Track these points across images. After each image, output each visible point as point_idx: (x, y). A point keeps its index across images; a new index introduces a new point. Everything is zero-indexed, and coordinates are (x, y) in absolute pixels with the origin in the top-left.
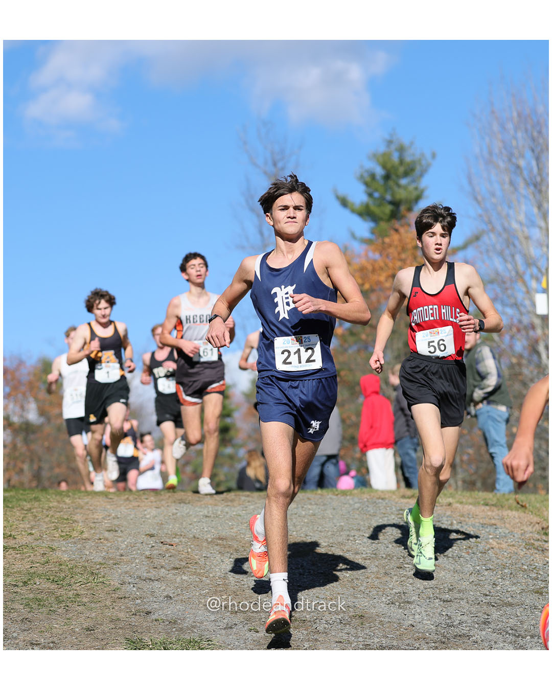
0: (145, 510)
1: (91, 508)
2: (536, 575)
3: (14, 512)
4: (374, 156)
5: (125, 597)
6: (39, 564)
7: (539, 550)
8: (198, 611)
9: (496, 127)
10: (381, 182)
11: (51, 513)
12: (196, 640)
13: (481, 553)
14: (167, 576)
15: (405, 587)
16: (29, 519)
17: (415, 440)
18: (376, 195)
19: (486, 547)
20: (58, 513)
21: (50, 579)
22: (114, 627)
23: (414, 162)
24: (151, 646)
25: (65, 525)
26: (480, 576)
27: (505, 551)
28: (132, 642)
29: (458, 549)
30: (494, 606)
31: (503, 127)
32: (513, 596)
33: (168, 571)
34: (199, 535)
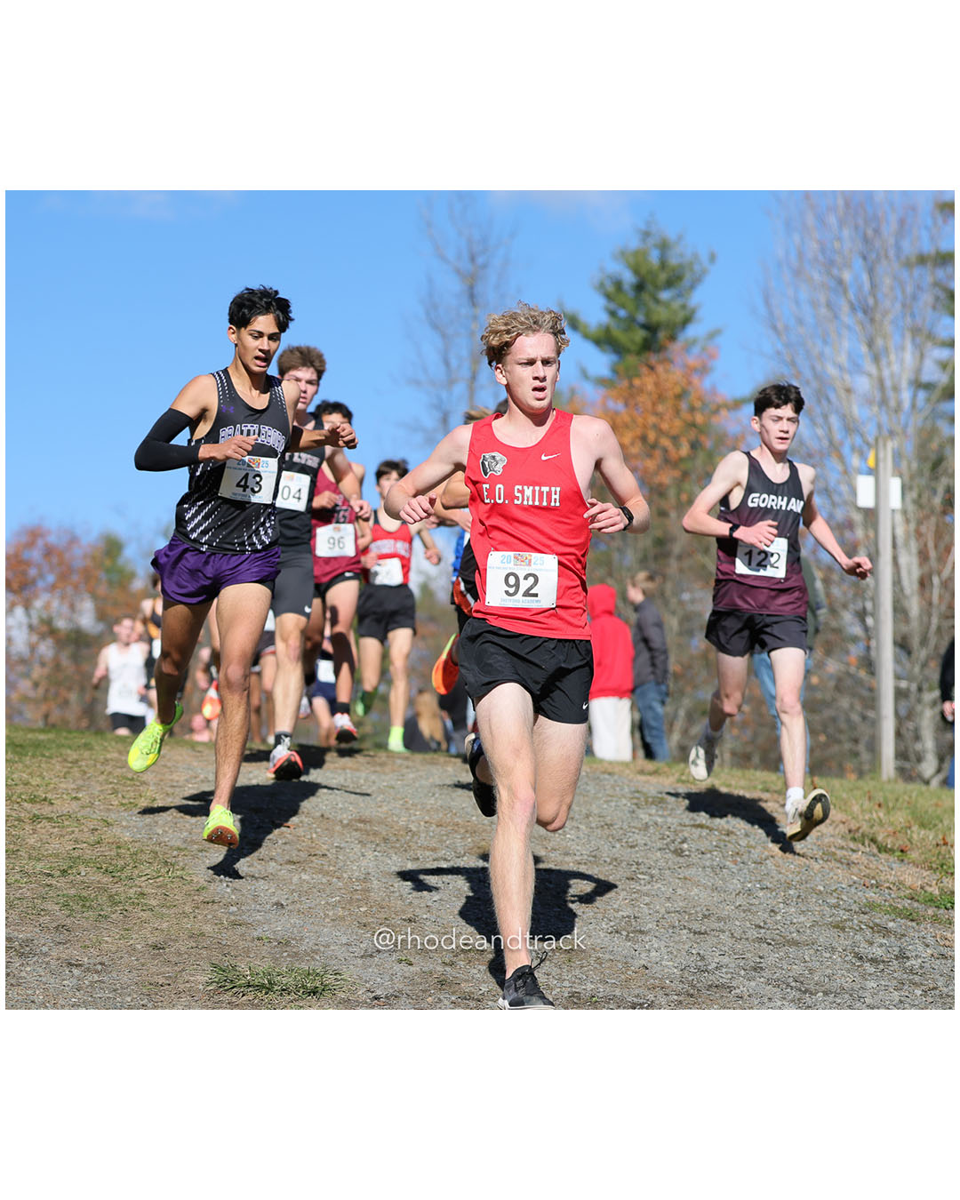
0: (250, 772)
1: (169, 764)
2: (836, 900)
3: (54, 764)
4: (622, 255)
5: (213, 902)
6: (85, 845)
7: (842, 863)
8: (322, 928)
9: (810, 220)
10: (631, 294)
11: (108, 768)
12: (318, 971)
13: (755, 863)
14: (279, 873)
15: (636, 909)
16: (74, 776)
17: (663, 688)
18: (622, 313)
19: (763, 853)
20: (119, 770)
21: (102, 868)
22: (194, 945)
23: (681, 266)
24: (249, 978)
25: (129, 788)
26: (751, 897)
27: (792, 863)
28: (221, 969)
29: (721, 855)
30: (770, 944)
31: (821, 221)
32: (801, 930)
33: (281, 865)
34: (330, 814)
